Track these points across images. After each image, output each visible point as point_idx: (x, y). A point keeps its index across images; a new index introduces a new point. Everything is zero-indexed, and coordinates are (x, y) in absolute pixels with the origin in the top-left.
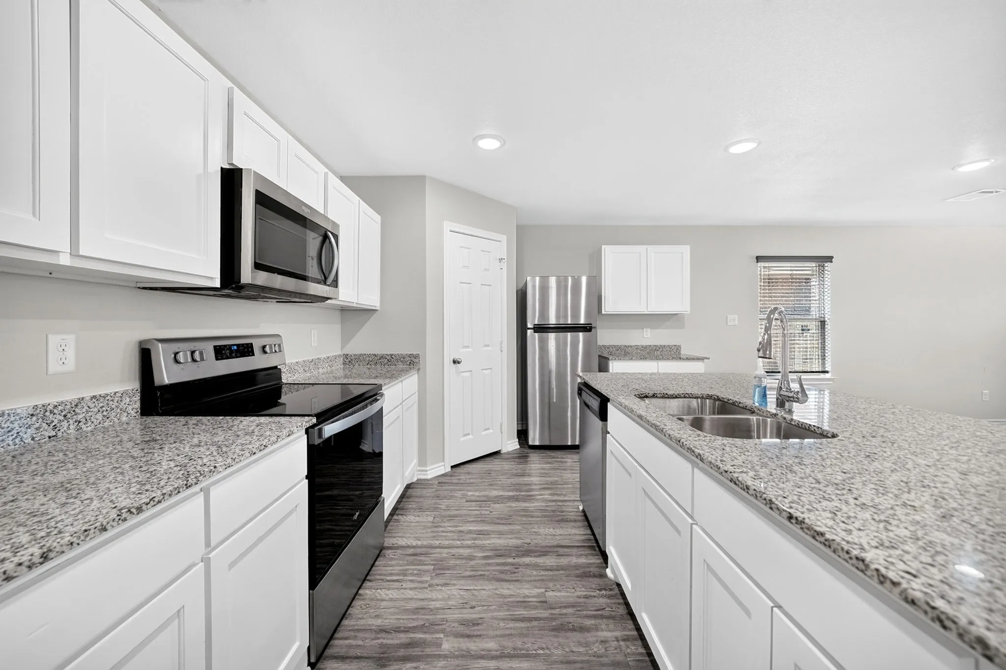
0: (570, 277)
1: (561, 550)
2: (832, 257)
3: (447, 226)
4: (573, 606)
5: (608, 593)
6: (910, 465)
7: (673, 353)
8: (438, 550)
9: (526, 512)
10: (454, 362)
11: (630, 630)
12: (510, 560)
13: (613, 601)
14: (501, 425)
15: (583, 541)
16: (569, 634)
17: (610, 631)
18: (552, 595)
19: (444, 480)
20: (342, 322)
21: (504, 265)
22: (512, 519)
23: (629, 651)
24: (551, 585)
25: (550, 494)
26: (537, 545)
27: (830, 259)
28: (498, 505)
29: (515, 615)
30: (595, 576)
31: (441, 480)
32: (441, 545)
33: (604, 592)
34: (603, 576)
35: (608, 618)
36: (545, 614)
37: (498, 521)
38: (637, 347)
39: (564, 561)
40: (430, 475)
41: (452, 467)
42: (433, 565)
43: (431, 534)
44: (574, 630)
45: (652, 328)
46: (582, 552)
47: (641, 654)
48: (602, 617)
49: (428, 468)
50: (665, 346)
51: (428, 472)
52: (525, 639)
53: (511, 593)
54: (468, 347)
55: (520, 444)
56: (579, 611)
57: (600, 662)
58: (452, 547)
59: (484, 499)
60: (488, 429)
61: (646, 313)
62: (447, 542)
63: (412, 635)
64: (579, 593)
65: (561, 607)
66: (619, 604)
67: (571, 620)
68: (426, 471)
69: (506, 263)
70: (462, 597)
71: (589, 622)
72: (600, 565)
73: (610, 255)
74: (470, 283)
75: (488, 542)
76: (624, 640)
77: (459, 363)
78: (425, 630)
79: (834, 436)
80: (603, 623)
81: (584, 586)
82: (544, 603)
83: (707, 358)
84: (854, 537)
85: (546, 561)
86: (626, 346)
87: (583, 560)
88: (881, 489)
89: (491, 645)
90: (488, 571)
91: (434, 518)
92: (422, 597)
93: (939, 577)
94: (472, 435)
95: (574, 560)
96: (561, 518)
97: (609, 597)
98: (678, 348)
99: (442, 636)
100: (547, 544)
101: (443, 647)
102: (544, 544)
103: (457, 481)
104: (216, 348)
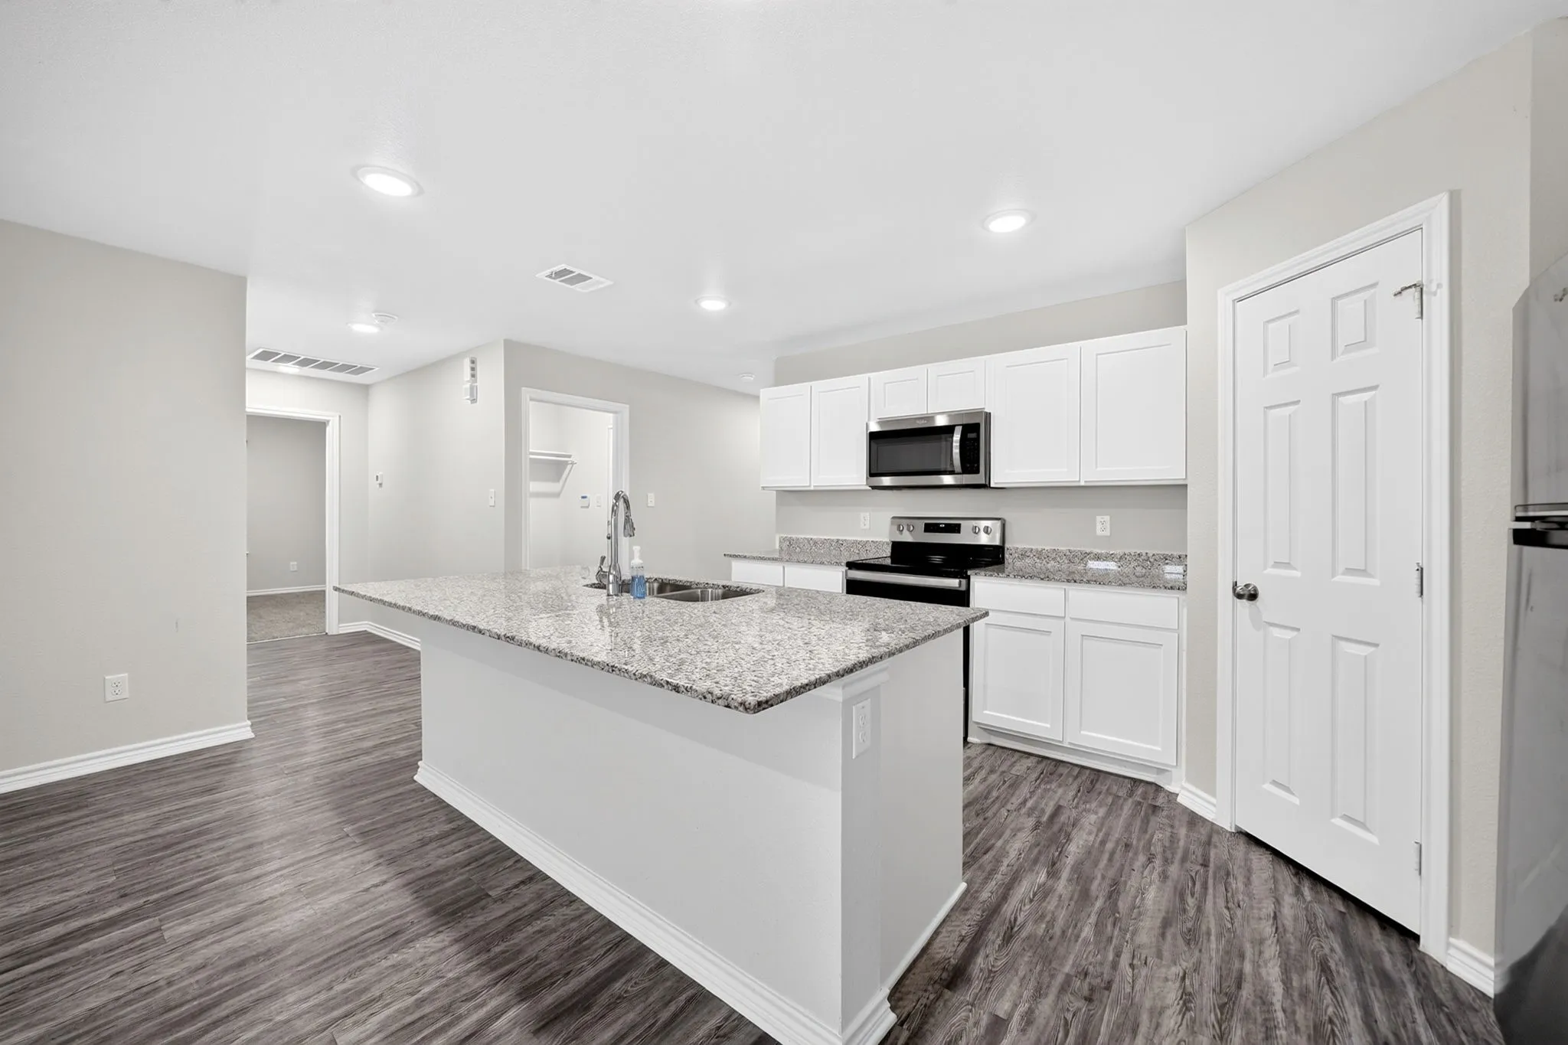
104: (926, 525)
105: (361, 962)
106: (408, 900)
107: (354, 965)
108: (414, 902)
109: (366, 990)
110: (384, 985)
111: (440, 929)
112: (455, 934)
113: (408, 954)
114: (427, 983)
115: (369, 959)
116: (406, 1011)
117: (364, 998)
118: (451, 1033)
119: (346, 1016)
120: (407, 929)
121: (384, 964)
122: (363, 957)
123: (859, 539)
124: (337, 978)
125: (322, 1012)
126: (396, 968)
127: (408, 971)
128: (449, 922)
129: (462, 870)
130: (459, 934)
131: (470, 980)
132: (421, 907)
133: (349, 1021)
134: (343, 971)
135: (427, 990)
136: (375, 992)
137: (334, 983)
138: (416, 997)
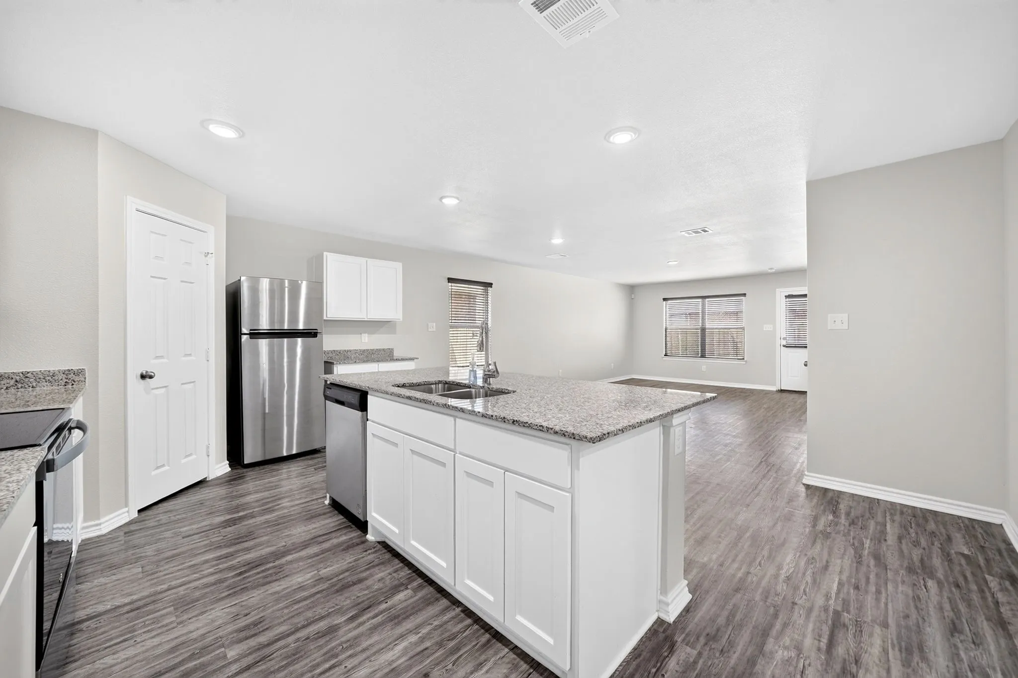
0: (287, 281)
1: (320, 539)
2: (492, 284)
3: (132, 203)
4: (347, 571)
5: (373, 550)
6: (546, 398)
7: (387, 355)
8: (169, 592)
9: (269, 523)
10: (143, 377)
11: (398, 564)
12: (271, 565)
13: (379, 553)
14: (208, 447)
15: (340, 524)
16: (351, 588)
17: (383, 571)
18: (324, 572)
19: (133, 527)
21: (211, 260)
22: (256, 534)
23: (400, 576)
24: (322, 565)
25: (289, 501)
26: (293, 544)
27: (490, 285)
28: (230, 528)
29: (295, 600)
30: (358, 544)
31: (127, 529)
32: (170, 587)
33: (370, 551)
34: (365, 541)
35: (377, 565)
36: (325, 585)
37: (237, 541)
38: (356, 351)
39: (326, 545)
40: (105, 529)
41: (140, 511)
42: (172, 605)
43: (149, 583)
44: (354, 584)
45: (370, 333)
46: (341, 533)
47: (409, 574)
48: (374, 566)
49: (102, 520)
50: (380, 350)
51: (102, 526)
52: (314, 610)
53: (282, 587)
54: (162, 357)
55: (230, 466)
56: (352, 571)
57: (382, 592)
58: (190, 582)
59: (208, 528)
60: (190, 455)
61: (366, 320)
62: (178, 581)
63: (182, 668)
64: (350, 560)
65: (337, 576)
66: (384, 553)
67: (349, 579)
68: (100, 524)
69: (214, 258)
70: (228, 614)
71: (364, 575)
72: (360, 536)
73: (333, 263)
74: (165, 279)
75: (237, 561)
76: (395, 572)
77: (151, 377)
78: (197, 656)
79: (514, 392)
80: (376, 569)
81: (351, 554)
82: (321, 580)
83: (416, 358)
84: (537, 421)
85: (309, 552)
86: (345, 351)
87: (344, 538)
88: (539, 406)
89: (283, 628)
90: (249, 582)
91: (142, 568)
92: (176, 635)
93: (562, 424)
94: (169, 466)
95: (335, 541)
96: (309, 516)
97: (375, 552)
98: (391, 351)
99: (223, 649)
100: (304, 539)
101: (228, 656)
102: (301, 541)
103: (156, 524)
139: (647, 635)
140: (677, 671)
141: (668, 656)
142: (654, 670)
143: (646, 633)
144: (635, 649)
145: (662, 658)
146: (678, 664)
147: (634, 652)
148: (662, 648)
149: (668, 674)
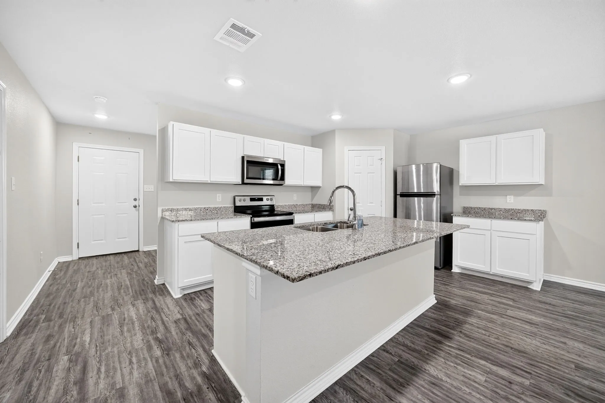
0: (421, 165)
3: (347, 148)
20: (312, 192)
45: (515, 195)
50: (526, 210)
54: (359, 203)
73: (466, 145)
74: (360, 173)
104: (250, 198)
105: (453, 389)
106: (411, 388)
107: (455, 390)
108: (411, 385)
109: (463, 381)
110: (457, 376)
111: (424, 370)
112: (424, 364)
113: (441, 375)
114: (449, 365)
115: (450, 387)
116: (462, 366)
117: (466, 380)
118: (463, 354)
119: (475, 382)
120: (429, 381)
121: (449, 380)
122: (450, 389)
123: (217, 206)
124: (464, 393)
125: (480, 390)
126: (448, 376)
127: (448, 372)
128: (419, 369)
129: (383, 374)
130: (424, 363)
131: (442, 355)
132: (414, 381)
133: (476, 380)
134: (460, 393)
135: (452, 364)
136: (462, 378)
137: (467, 393)
138: (457, 366)
139: (236, 392)
140: (206, 396)
141: (217, 396)
142: (213, 385)
143: (238, 391)
144: (230, 381)
145: (217, 392)
146: (210, 399)
147: (229, 380)
148: (223, 396)
149: (207, 391)
